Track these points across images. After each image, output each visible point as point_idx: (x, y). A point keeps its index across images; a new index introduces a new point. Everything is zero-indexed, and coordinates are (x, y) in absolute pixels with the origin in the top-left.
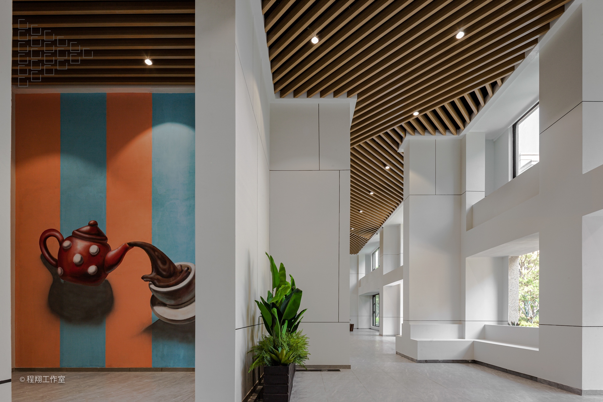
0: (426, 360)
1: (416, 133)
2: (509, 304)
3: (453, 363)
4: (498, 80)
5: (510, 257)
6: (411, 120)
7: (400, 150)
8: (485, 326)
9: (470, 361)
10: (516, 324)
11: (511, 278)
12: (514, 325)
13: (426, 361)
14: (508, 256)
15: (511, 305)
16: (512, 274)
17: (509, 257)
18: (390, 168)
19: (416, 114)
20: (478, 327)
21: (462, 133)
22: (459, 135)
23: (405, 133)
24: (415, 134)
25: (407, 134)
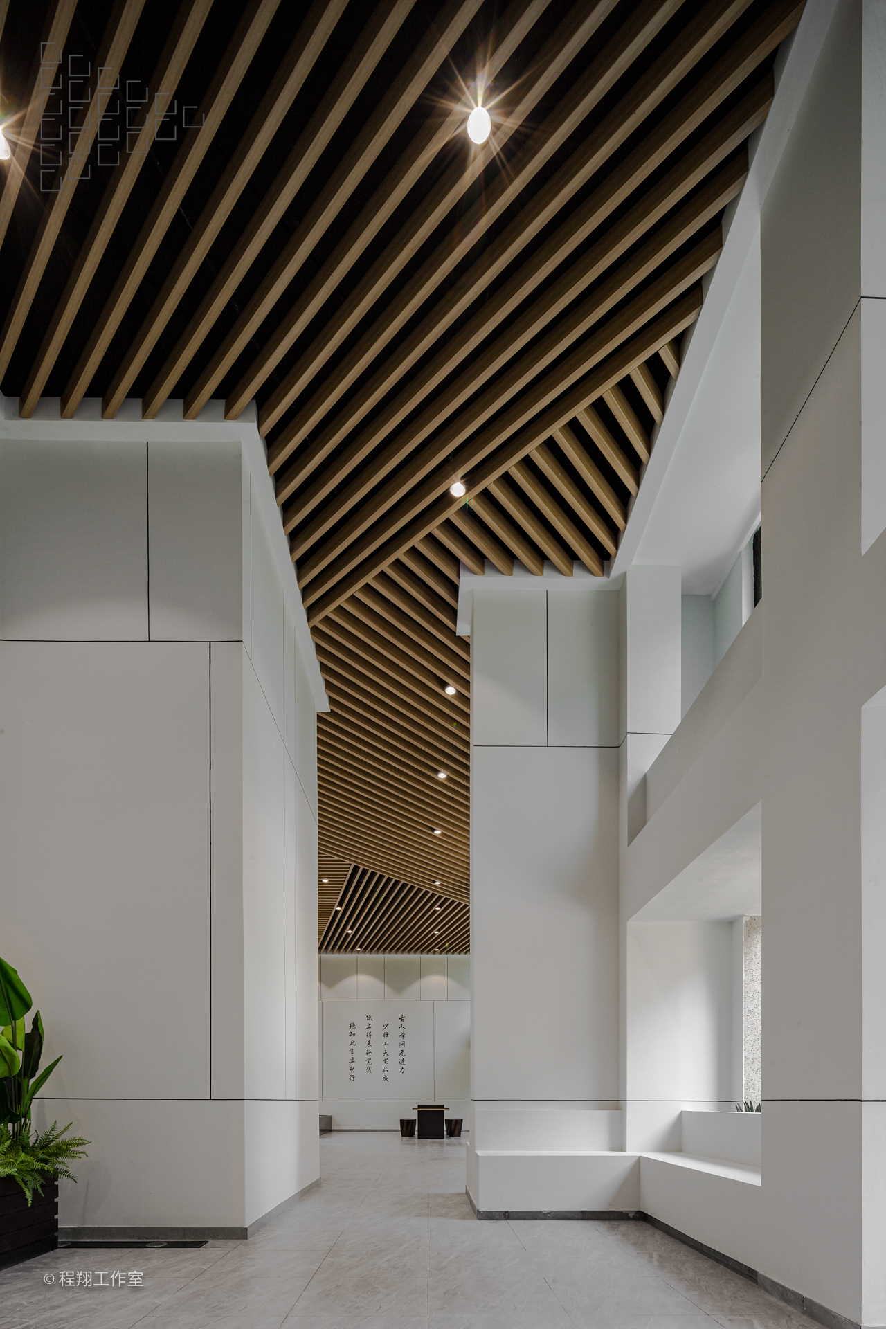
0: (506, 1212)
1: (486, 570)
2: (745, 1053)
3: (583, 1219)
4: (661, 346)
5: (748, 919)
6: (450, 513)
7: (462, 629)
8: (682, 1115)
9: (631, 1215)
10: (755, 1108)
11: (750, 978)
12: (752, 1111)
13: (507, 1216)
14: (741, 917)
15: (751, 1056)
16: (754, 968)
17: (745, 919)
18: (458, 691)
19: (458, 489)
20: (664, 1117)
21: (617, 567)
22: (608, 577)
23: (456, 569)
24: (484, 572)
25: (462, 572)
